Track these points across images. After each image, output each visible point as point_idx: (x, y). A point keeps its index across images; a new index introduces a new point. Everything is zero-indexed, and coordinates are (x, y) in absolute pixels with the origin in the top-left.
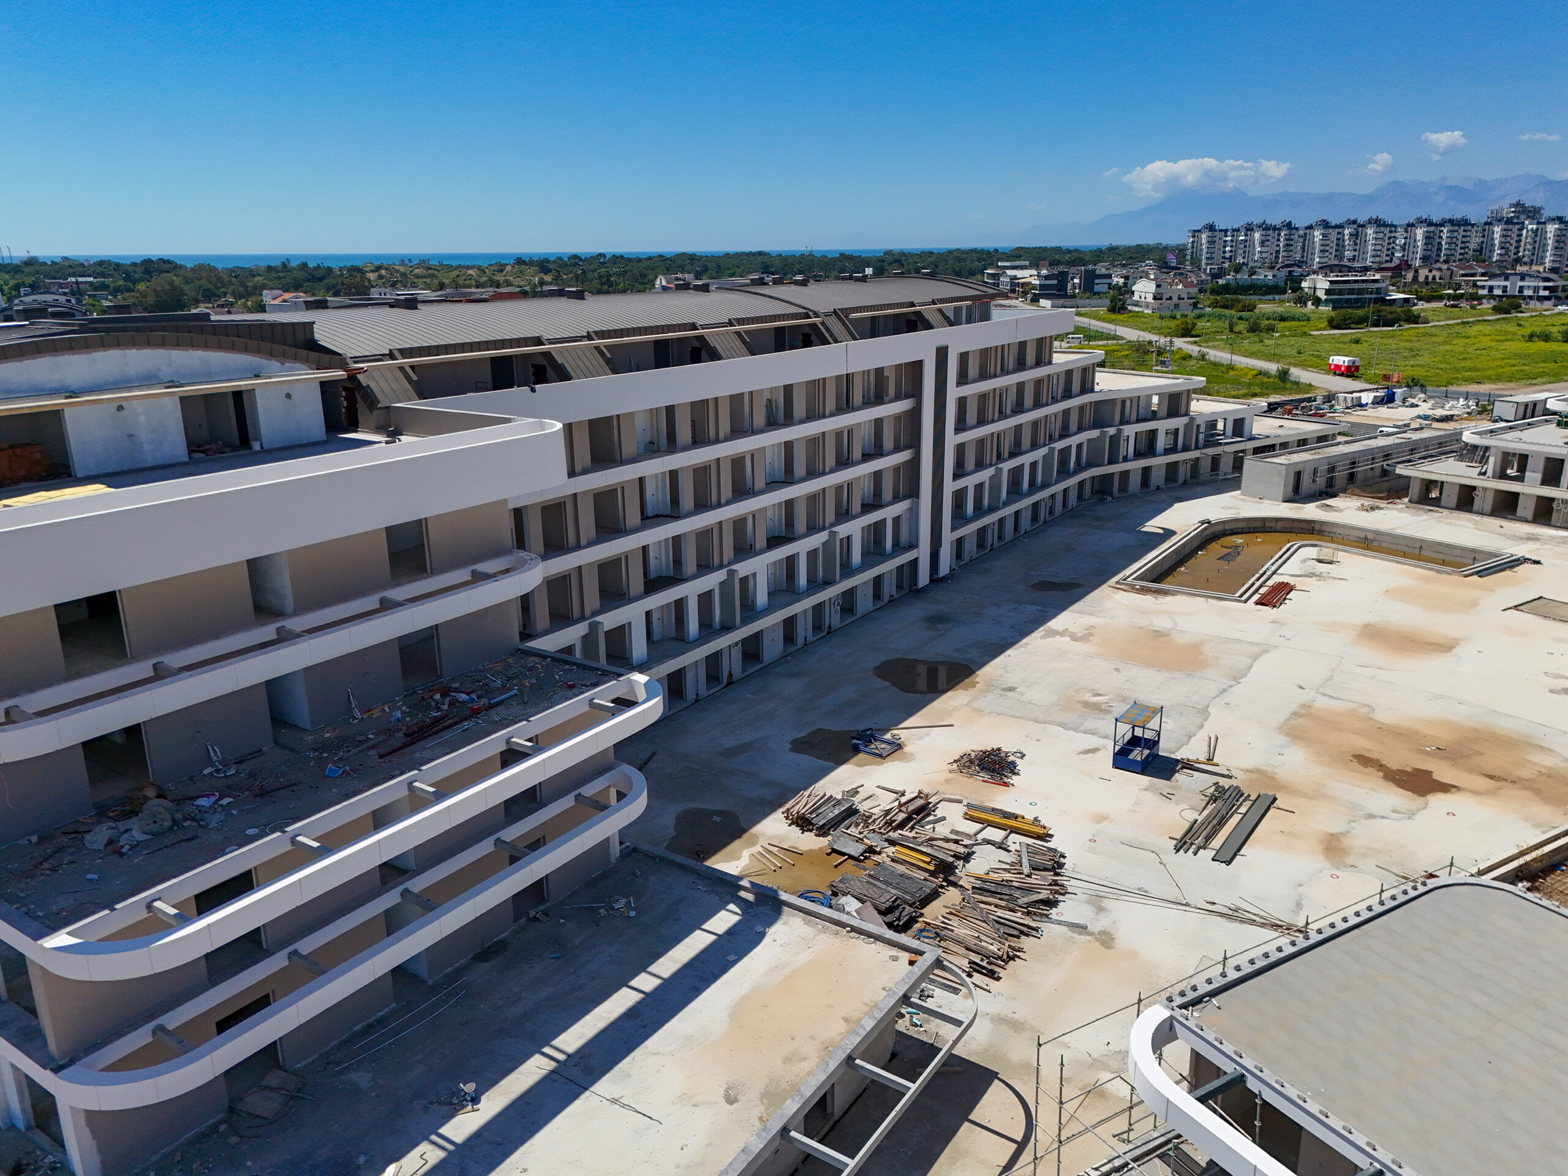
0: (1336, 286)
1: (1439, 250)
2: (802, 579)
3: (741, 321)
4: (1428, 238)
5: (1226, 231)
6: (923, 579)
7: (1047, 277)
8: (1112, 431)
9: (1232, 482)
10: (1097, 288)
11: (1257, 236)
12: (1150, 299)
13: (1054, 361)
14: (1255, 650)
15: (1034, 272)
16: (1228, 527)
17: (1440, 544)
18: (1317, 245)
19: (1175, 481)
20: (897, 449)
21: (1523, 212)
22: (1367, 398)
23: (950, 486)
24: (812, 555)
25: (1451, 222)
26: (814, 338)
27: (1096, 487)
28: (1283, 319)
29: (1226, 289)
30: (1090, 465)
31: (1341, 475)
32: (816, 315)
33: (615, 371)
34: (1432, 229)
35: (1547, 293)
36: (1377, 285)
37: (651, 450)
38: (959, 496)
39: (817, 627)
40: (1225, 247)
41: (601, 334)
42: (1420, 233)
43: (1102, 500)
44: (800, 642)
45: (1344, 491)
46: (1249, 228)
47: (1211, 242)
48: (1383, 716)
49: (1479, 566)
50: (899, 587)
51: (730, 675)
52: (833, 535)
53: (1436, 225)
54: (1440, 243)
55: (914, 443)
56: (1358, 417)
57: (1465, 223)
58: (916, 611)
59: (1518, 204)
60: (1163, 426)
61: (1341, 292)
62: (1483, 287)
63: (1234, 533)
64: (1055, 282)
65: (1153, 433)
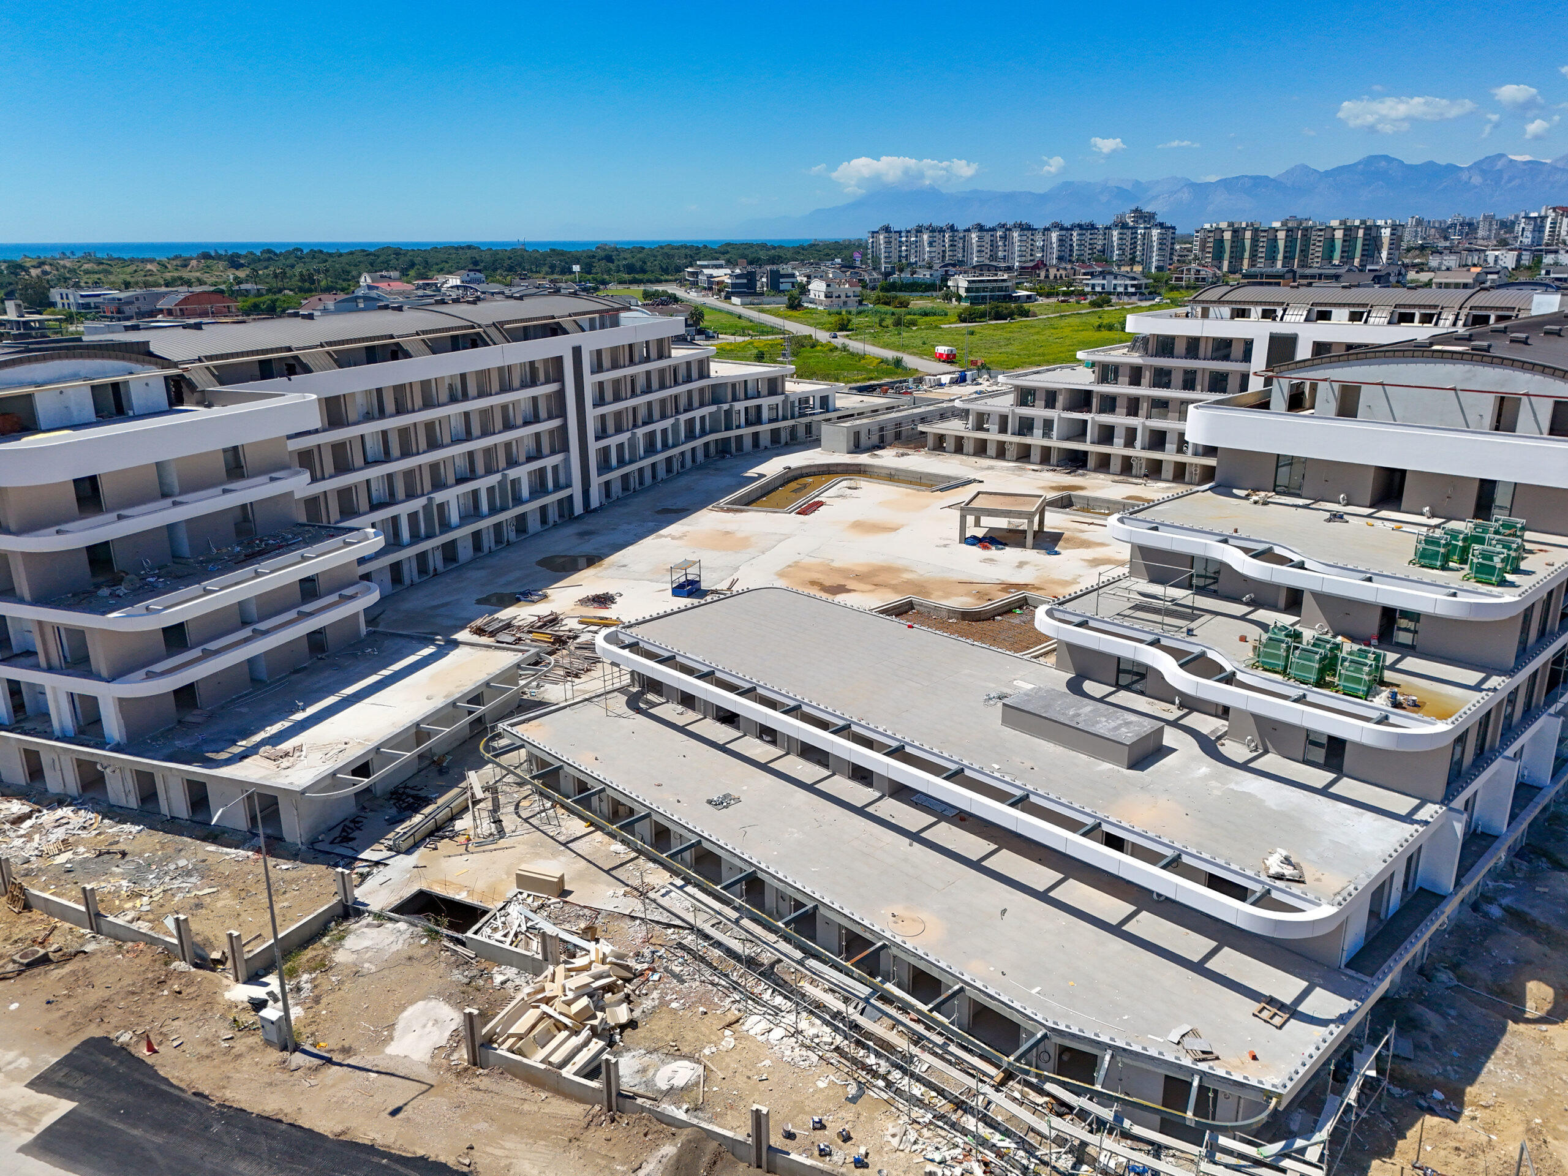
0: (974, 285)
1: (1071, 250)
2: (485, 507)
3: (424, 332)
4: (1061, 240)
5: (900, 232)
6: (578, 508)
7: (738, 277)
8: (725, 407)
9: (816, 443)
10: (782, 287)
11: (925, 237)
12: (822, 297)
13: (673, 355)
14: (782, 537)
15: (728, 271)
16: (804, 471)
17: (930, 474)
18: (975, 246)
19: (779, 443)
20: (550, 417)
21: (1141, 217)
22: (946, 379)
23: (593, 446)
24: (491, 490)
25: (1080, 226)
26: (479, 342)
27: (720, 448)
28: (926, 314)
29: (893, 287)
30: (712, 431)
31: (889, 434)
32: (480, 326)
33: (340, 367)
34: (1064, 233)
35: (1133, 290)
36: (1005, 284)
37: (368, 417)
38: (605, 452)
39: (498, 541)
40: (900, 247)
41: (330, 344)
42: (1054, 236)
43: (723, 457)
44: (486, 550)
45: (890, 445)
46: (919, 230)
47: (888, 242)
48: (836, 564)
49: (942, 486)
50: (561, 516)
51: (435, 570)
52: (505, 476)
53: (1067, 229)
54: (1071, 245)
55: (562, 413)
56: (937, 394)
57: (1092, 227)
58: (572, 530)
59: (1136, 211)
60: (766, 402)
61: (977, 290)
62: (1087, 285)
63: (808, 475)
64: (745, 281)
65: (759, 408)
